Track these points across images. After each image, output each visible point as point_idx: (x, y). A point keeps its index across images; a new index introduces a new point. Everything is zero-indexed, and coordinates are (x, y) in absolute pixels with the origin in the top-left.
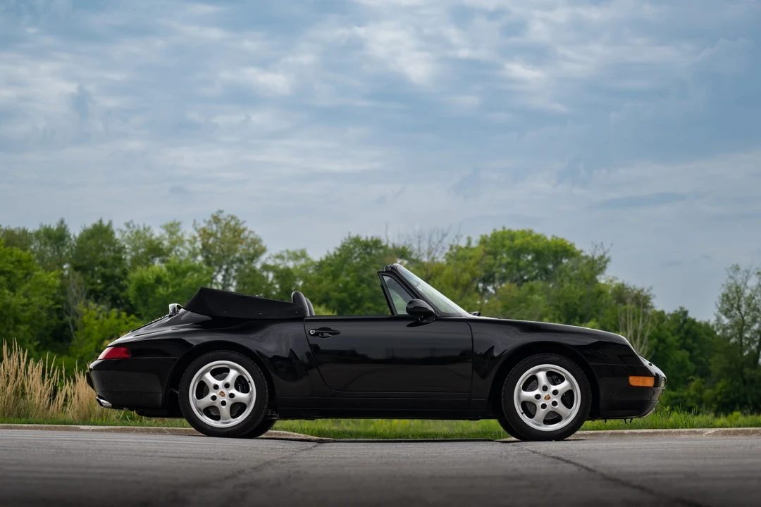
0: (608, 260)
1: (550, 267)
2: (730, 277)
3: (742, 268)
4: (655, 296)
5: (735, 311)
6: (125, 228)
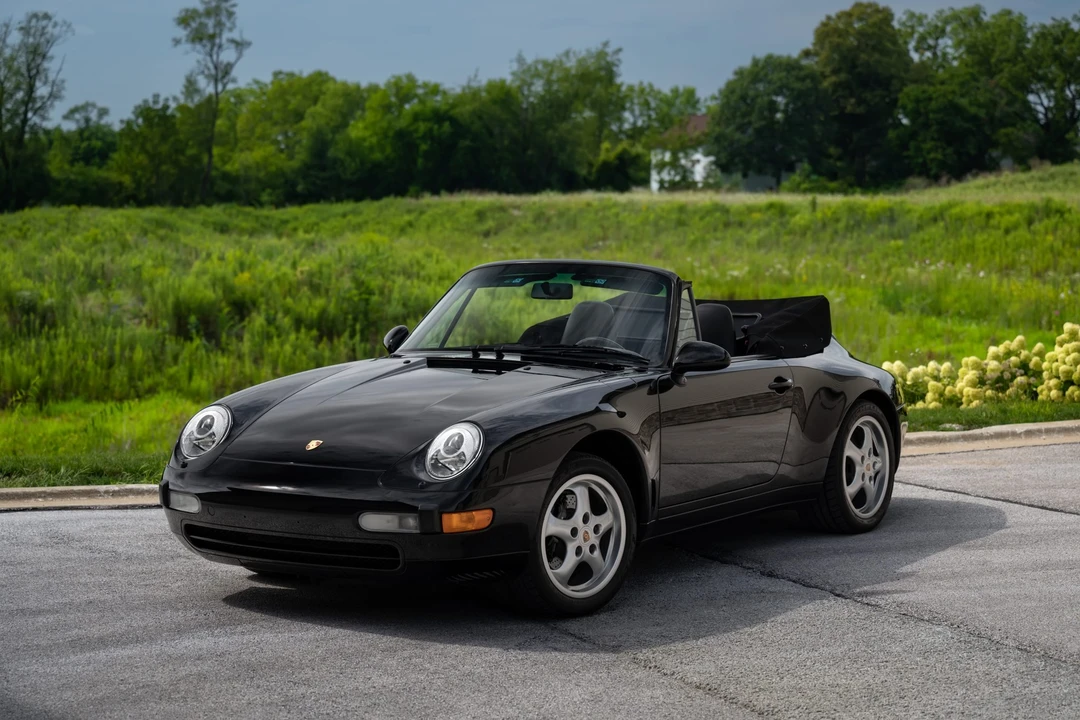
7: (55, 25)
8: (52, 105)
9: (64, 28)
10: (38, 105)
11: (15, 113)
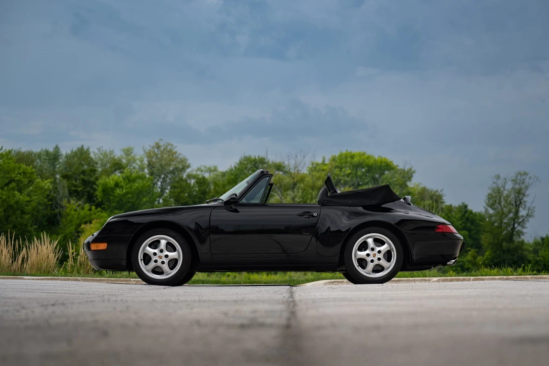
0: (414, 172)
1: (377, 176)
2: (494, 183)
3: (502, 177)
4: (445, 195)
5: (497, 205)
6: (96, 151)
7: (530, 179)
8: (528, 220)
9: (535, 180)
10: (520, 220)
11: (508, 225)
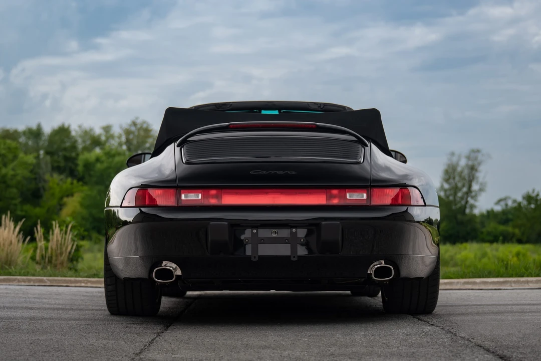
2: (449, 159)
3: (456, 154)
5: (451, 181)
6: (77, 129)
7: (483, 155)
8: (480, 195)
10: (473, 194)
11: (462, 198)
